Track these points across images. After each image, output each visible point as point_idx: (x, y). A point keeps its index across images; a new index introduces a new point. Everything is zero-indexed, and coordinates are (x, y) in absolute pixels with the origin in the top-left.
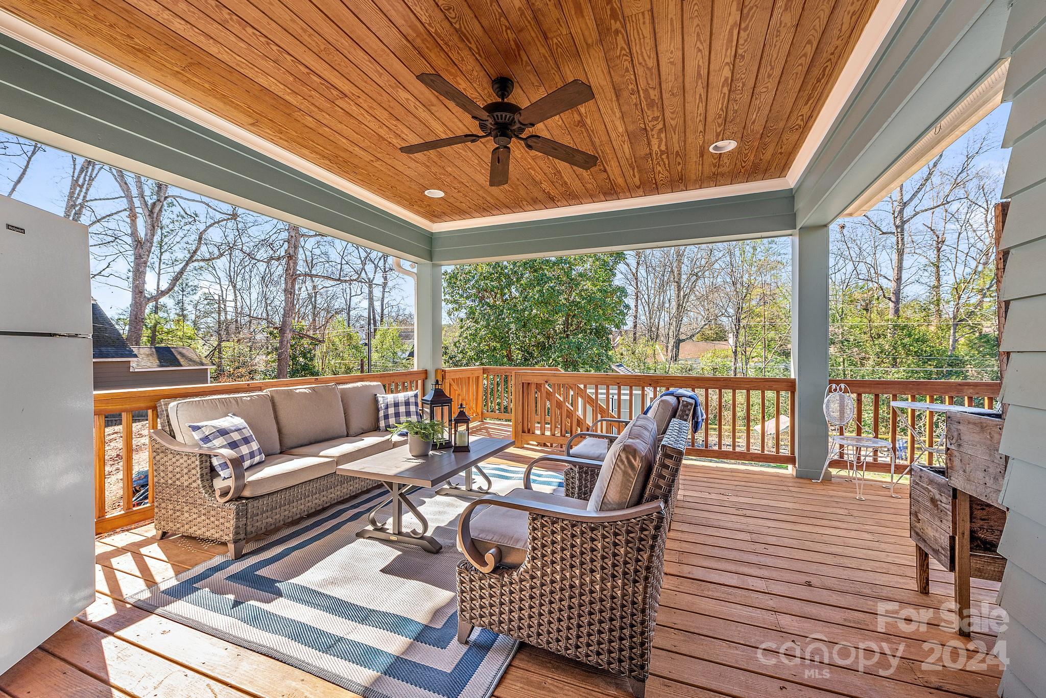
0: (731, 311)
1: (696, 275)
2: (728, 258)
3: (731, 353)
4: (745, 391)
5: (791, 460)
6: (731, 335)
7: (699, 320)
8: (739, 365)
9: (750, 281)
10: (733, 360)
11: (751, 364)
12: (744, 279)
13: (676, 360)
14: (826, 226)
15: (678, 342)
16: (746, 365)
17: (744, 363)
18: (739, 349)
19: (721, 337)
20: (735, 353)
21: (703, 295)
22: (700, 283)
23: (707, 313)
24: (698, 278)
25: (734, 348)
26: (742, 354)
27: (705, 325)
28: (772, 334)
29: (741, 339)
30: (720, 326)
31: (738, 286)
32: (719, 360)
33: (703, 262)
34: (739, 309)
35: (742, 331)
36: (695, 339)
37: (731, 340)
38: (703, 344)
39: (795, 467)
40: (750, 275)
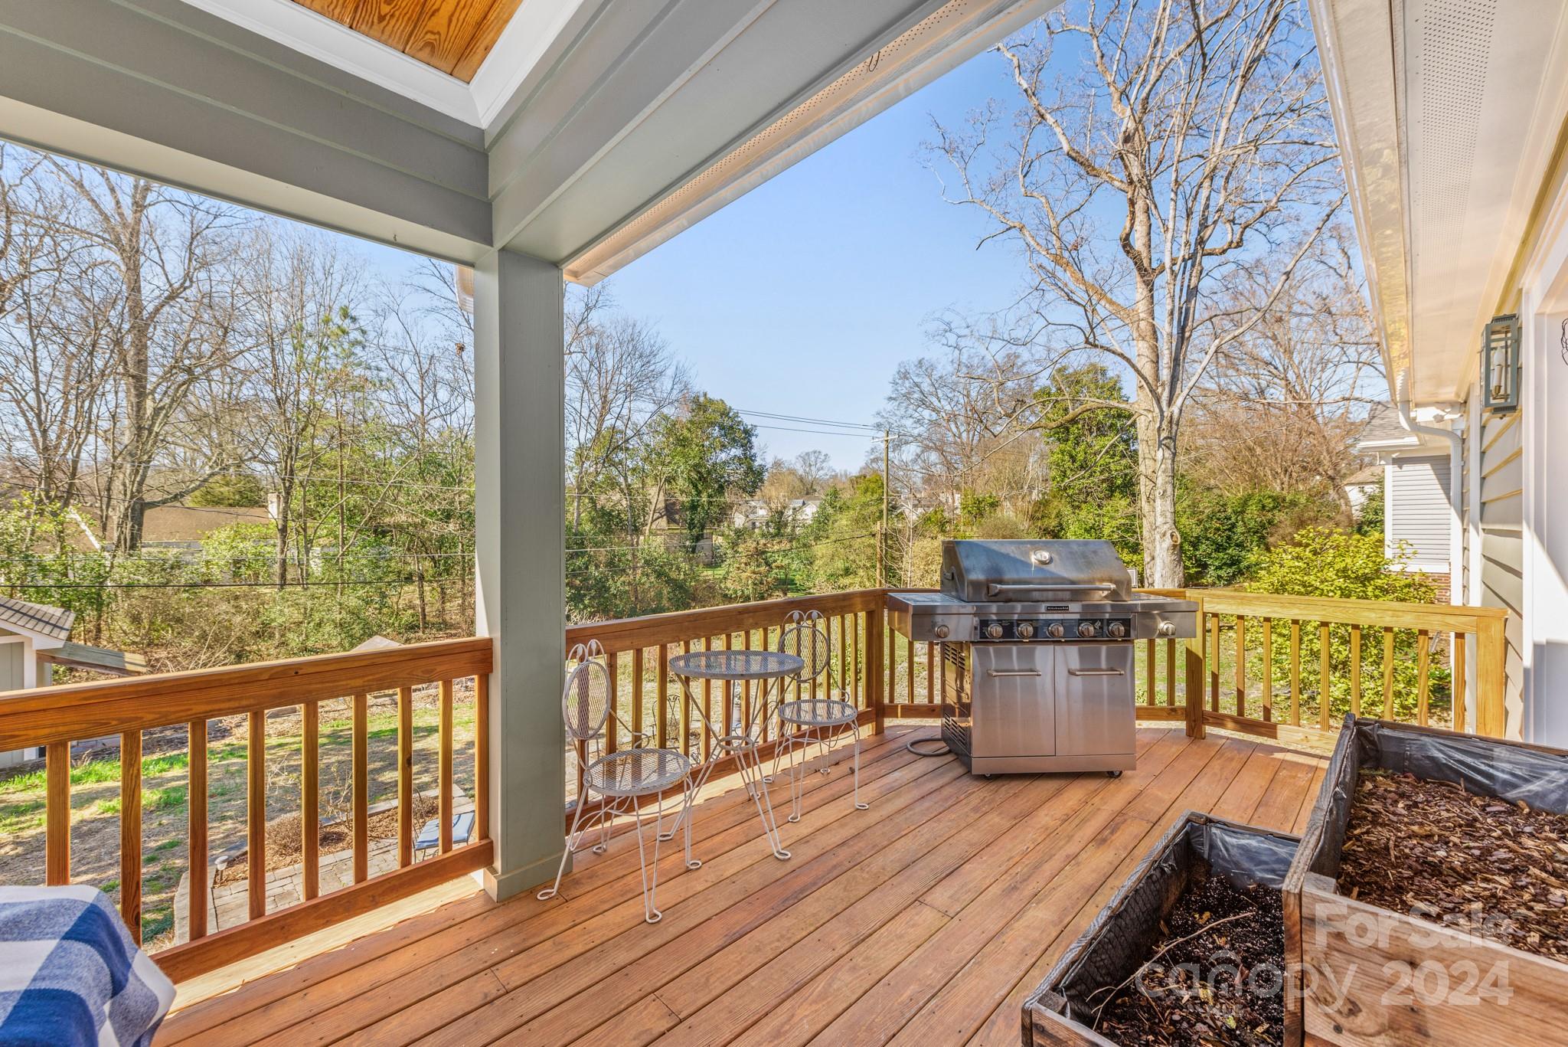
0: (274, 454)
1: (189, 370)
2: (267, 352)
3: (273, 531)
4: (351, 700)
5: (482, 856)
6: (272, 497)
7: (199, 463)
8: (292, 553)
9: (313, 401)
10: (279, 542)
11: (316, 550)
12: (302, 398)
13: (133, 547)
14: (556, 265)
15: (138, 510)
16: (307, 553)
17: (303, 550)
18: (291, 524)
19: (250, 498)
20: (283, 531)
21: (207, 415)
22: (199, 388)
23: (218, 451)
24: (193, 379)
25: (280, 523)
26: (298, 533)
27: (212, 475)
28: (355, 499)
29: (296, 505)
30: (250, 478)
31: (289, 407)
32: (249, 544)
33: (206, 348)
34: (290, 452)
35: (297, 493)
36: (188, 500)
37: (274, 509)
38: (208, 514)
39: (494, 871)
40: (313, 391)
